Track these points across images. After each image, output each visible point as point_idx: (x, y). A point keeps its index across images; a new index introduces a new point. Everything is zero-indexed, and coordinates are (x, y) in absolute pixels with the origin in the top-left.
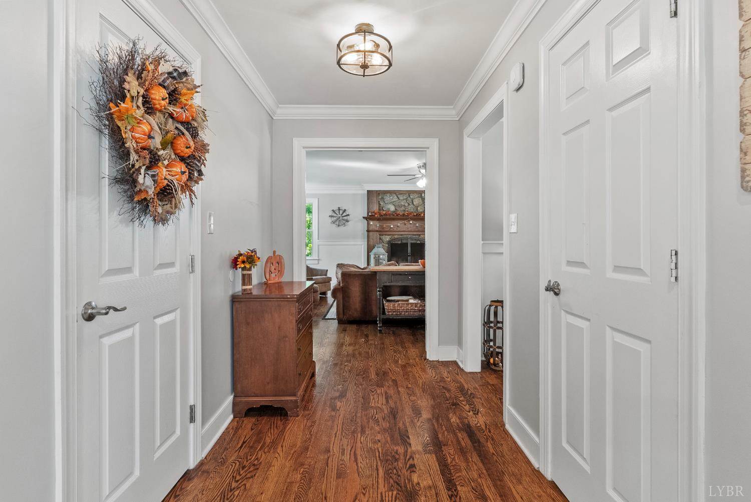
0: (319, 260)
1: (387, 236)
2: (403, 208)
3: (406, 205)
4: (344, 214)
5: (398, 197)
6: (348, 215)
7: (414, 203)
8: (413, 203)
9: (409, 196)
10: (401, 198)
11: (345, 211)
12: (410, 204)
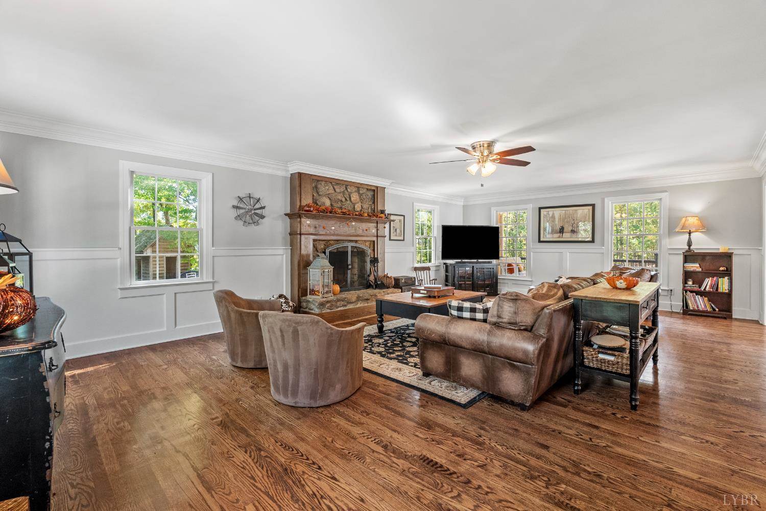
0: (213, 283)
1: (321, 242)
2: (339, 205)
3: (344, 200)
4: (257, 206)
5: (334, 188)
6: (263, 208)
7: (352, 199)
8: (350, 198)
9: (346, 189)
10: (338, 190)
11: (258, 200)
12: (348, 199)
